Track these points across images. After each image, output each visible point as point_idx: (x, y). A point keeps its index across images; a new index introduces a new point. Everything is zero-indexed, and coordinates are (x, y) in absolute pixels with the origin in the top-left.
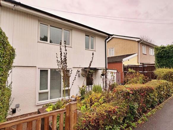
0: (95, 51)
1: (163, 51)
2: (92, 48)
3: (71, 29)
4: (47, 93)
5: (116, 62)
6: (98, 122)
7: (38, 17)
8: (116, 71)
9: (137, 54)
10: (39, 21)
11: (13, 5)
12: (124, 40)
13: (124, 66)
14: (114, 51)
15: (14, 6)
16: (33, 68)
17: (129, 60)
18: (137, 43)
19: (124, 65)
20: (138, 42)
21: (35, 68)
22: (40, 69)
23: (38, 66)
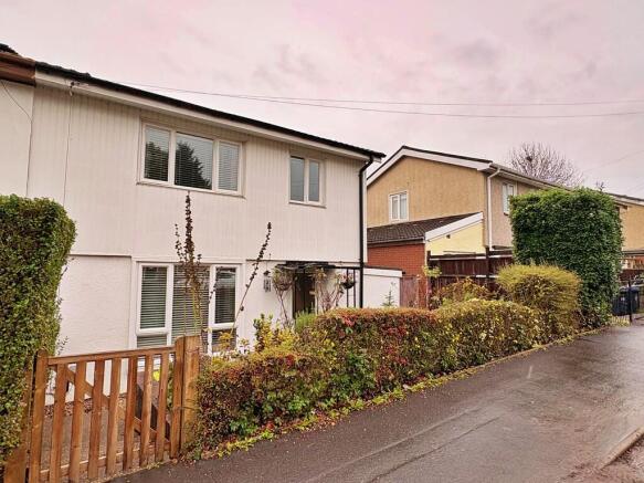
0: (324, 207)
1: (531, 209)
2: (314, 196)
3: (244, 140)
4: (164, 337)
5: (405, 243)
6: (249, 380)
7: (141, 110)
8: (399, 274)
9: (480, 216)
10: (143, 120)
11: (68, 83)
12: (440, 167)
13: (429, 256)
14: (406, 204)
15: (73, 84)
16: (121, 261)
17: (448, 236)
18: (481, 177)
19: (429, 252)
20: (486, 173)
21: (127, 261)
22: (141, 264)
23: (136, 257)
